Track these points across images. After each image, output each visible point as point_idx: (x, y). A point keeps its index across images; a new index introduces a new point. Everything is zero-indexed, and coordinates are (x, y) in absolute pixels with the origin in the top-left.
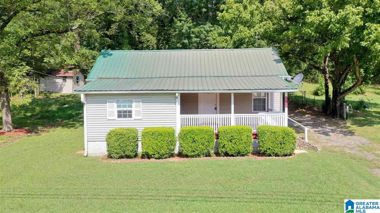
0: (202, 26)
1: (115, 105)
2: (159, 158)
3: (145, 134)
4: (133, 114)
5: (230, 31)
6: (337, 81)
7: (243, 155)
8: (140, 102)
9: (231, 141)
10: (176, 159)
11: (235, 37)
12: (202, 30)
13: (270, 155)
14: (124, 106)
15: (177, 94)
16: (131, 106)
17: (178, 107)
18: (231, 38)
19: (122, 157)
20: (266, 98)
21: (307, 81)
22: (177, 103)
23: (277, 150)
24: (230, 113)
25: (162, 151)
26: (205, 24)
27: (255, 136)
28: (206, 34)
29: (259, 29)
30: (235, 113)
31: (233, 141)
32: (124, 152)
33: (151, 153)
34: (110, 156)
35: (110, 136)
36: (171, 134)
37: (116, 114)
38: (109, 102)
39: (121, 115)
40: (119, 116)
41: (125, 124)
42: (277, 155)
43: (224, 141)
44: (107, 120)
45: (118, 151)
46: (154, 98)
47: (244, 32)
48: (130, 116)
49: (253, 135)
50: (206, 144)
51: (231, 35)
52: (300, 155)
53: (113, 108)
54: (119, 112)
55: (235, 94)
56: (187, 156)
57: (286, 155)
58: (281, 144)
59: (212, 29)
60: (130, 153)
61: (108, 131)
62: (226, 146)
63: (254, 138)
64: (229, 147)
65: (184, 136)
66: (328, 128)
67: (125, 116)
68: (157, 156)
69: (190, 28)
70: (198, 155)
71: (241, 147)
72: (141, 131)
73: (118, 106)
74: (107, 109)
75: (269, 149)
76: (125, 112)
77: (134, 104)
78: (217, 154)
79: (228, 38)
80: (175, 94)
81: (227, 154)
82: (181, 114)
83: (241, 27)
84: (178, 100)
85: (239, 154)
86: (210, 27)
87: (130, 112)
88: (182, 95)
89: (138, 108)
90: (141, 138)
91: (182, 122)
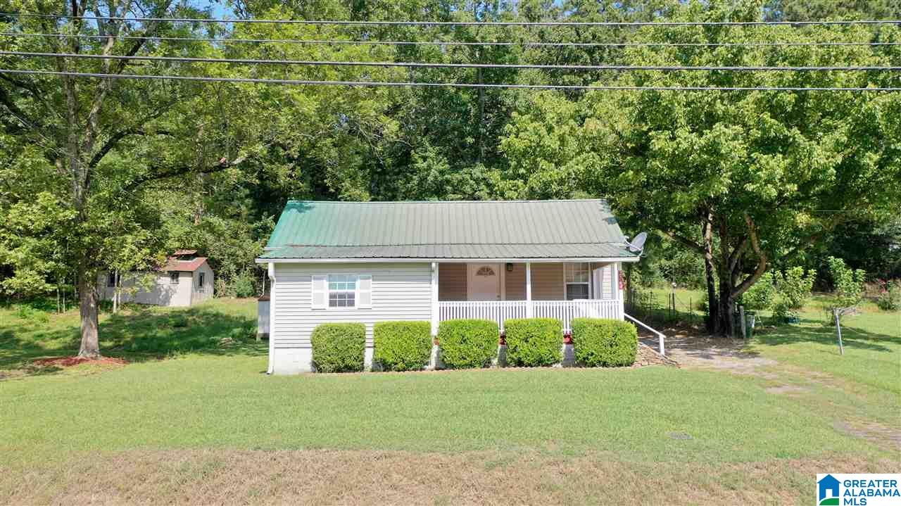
0: (465, 170)
1: (326, 283)
2: (404, 370)
3: (380, 329)
4: (357, 300)
5: (522, 171)
6: (727, 266)
7: (547, 365)
8: (369, 278)
9: (527, 341)
11: (534, 181)
12: (468, 177)
13: (594, 366)
14: (342, 286)
15: (434, 265)
16: (353, 286)
17: (435, 287)
18: (525, 183)
19: (339, 370)
20: (589, 283)
21: (686, 287)
22: (433, 282)
23: (605, 357)
24: (525, 298)
25: (410, 358)
26: (472, 167)
27: (568, 340)
29: (576, 166)
30: (533, 299)
31: (530, 340)
32: (343, 361)
33: (390, 360)
34: (316, 369)
35: (318, 333)
36: (425, 328)
37: (327, 299)
38: (314, 279)
39: (335, 301)
40: (332, 304)
41: (342, 317)
42: (605, 364)
43: (513, 341)
44: (310, 310)
45: (334, 358)
46: (393, 271)
47: (548, 172)
48: (352, 304)
49: (565, 337)
50: (485, 344)
51: (524, 178)
53: (322, 288)
54: (332, 296)
55: (532, 264)
56: (452, 367)
57: (621, 365)
58: (611, 346)
60: (354, 363)
61: (315, 325)
62: (518, 349)
63: (568, 343)
64: (524, 350)
65: (446, 331)
66: (713, 350)
67: (342, 304)
68: (400, 365)
69: (442, 172)
70: (471, 365)
71: (544, 351)
72: (372, 325)
73: (331, 287)
74: (313, 291)
75: (592, 354)
76: (341, 296)
77: (358, 283)
78: (504, 363)
79: (520, 182)
80: (431, 264)
81: (520, 363)
82: (440, 300)
83: (543, 163)
84: (436, 275)
85: (540, 362)
87: (352, 296)
88: (441, 265)
89: (364, 289)
90: (370, 340)
91: (442, 311)
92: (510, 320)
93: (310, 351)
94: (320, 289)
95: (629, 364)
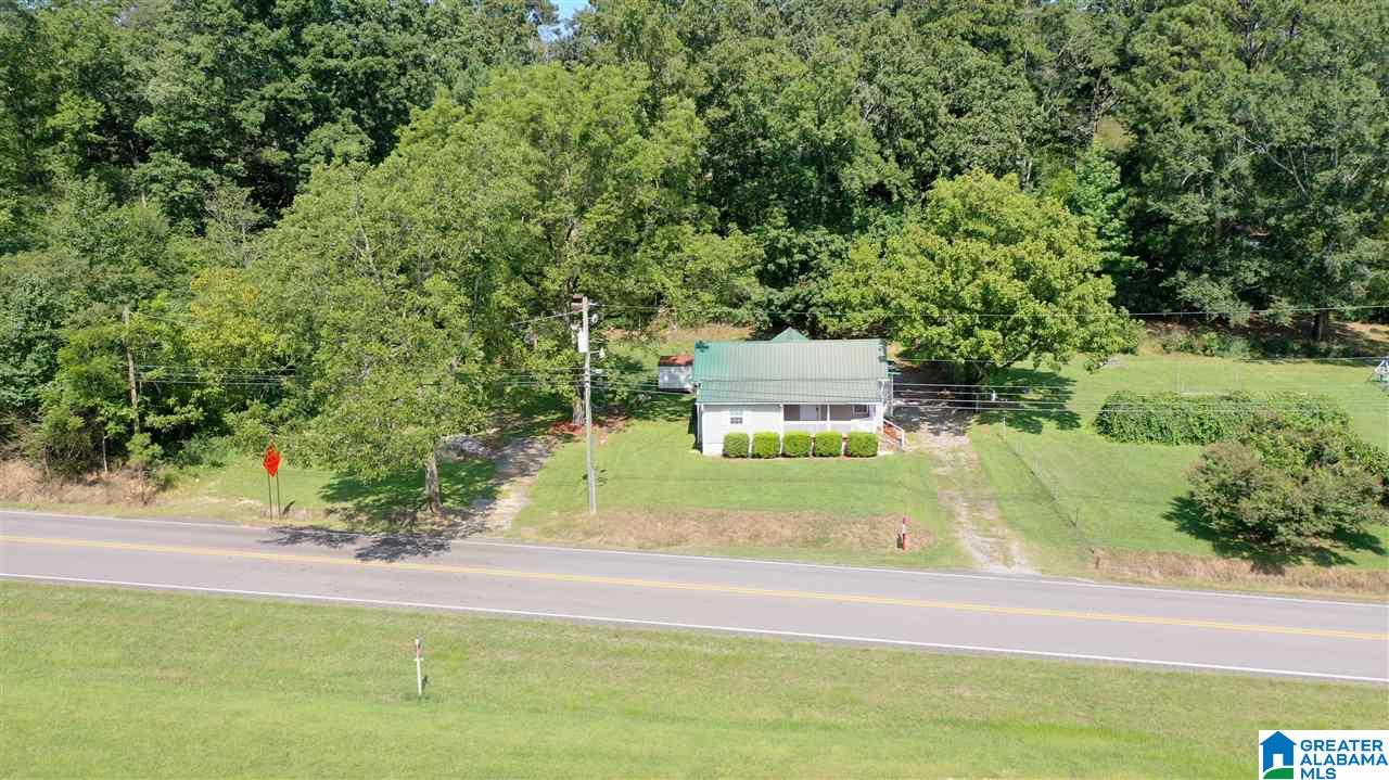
1: (729, 413)
2: (767, 458)
3: (756, 437)
4: (744, 421)
7: (835, 456)
8: (750, 411)
9: (825, 445)
10: (782, 459)
13: (857, 456)
14: (737, 415)
16: (742, 415)
17: (782, 414)
19: (737, 457)
22: (781, 412)
23: (862, 452)
24: (826, 419)
25: (770, 452)
26: (815, 229)
27: (847, 442)
28: (818, 249)
30: (830, 420)
31: (827, 445)
32: (737, 453)
33: (759, 454)
34: (725, 455)
35: (725, 437)
36: (776, 438)
37: (730, 421)
38: (723, 412)
39: (733, 421)
40: (732, 423)
41: (737, 429)
42: (861, 456)
43: (819, 445)
44: (723, 426)
45: (732, 451)
46: (762, 408)
48: (741, 422)
49: (846, 439)
50: (806, 446)
52: (886, 457)
54: (732, 418)
56: (789, 456)
57: (869, 456)
59: (828, 238)
60: (743, 454)
61: (724, 434)
62: (821, 449)
64: (823, 449)
65: (786, 439)
67: (737, 423)
68: (764, 456)
70: (799, 456)
71: (834, 449)
72: (751, 435)
73: (731, 415)
74: (722, 417)
75: (858, 450)
76: (737, 419)
77: (745, 413)
78: (814, 455)
80: (780, 405)
81: (821, 455)
82: (786, 419)
84: (782, 410)
85: (831, 455)
86: (823, 235)
87: (741, 419)
88: (785, 406)
89: (747, 415)
90: (751, 441)
91: (786, 427)
92: (818, 431)
93: (722, 445)
94: (726, 415)
95: (874, 456)
